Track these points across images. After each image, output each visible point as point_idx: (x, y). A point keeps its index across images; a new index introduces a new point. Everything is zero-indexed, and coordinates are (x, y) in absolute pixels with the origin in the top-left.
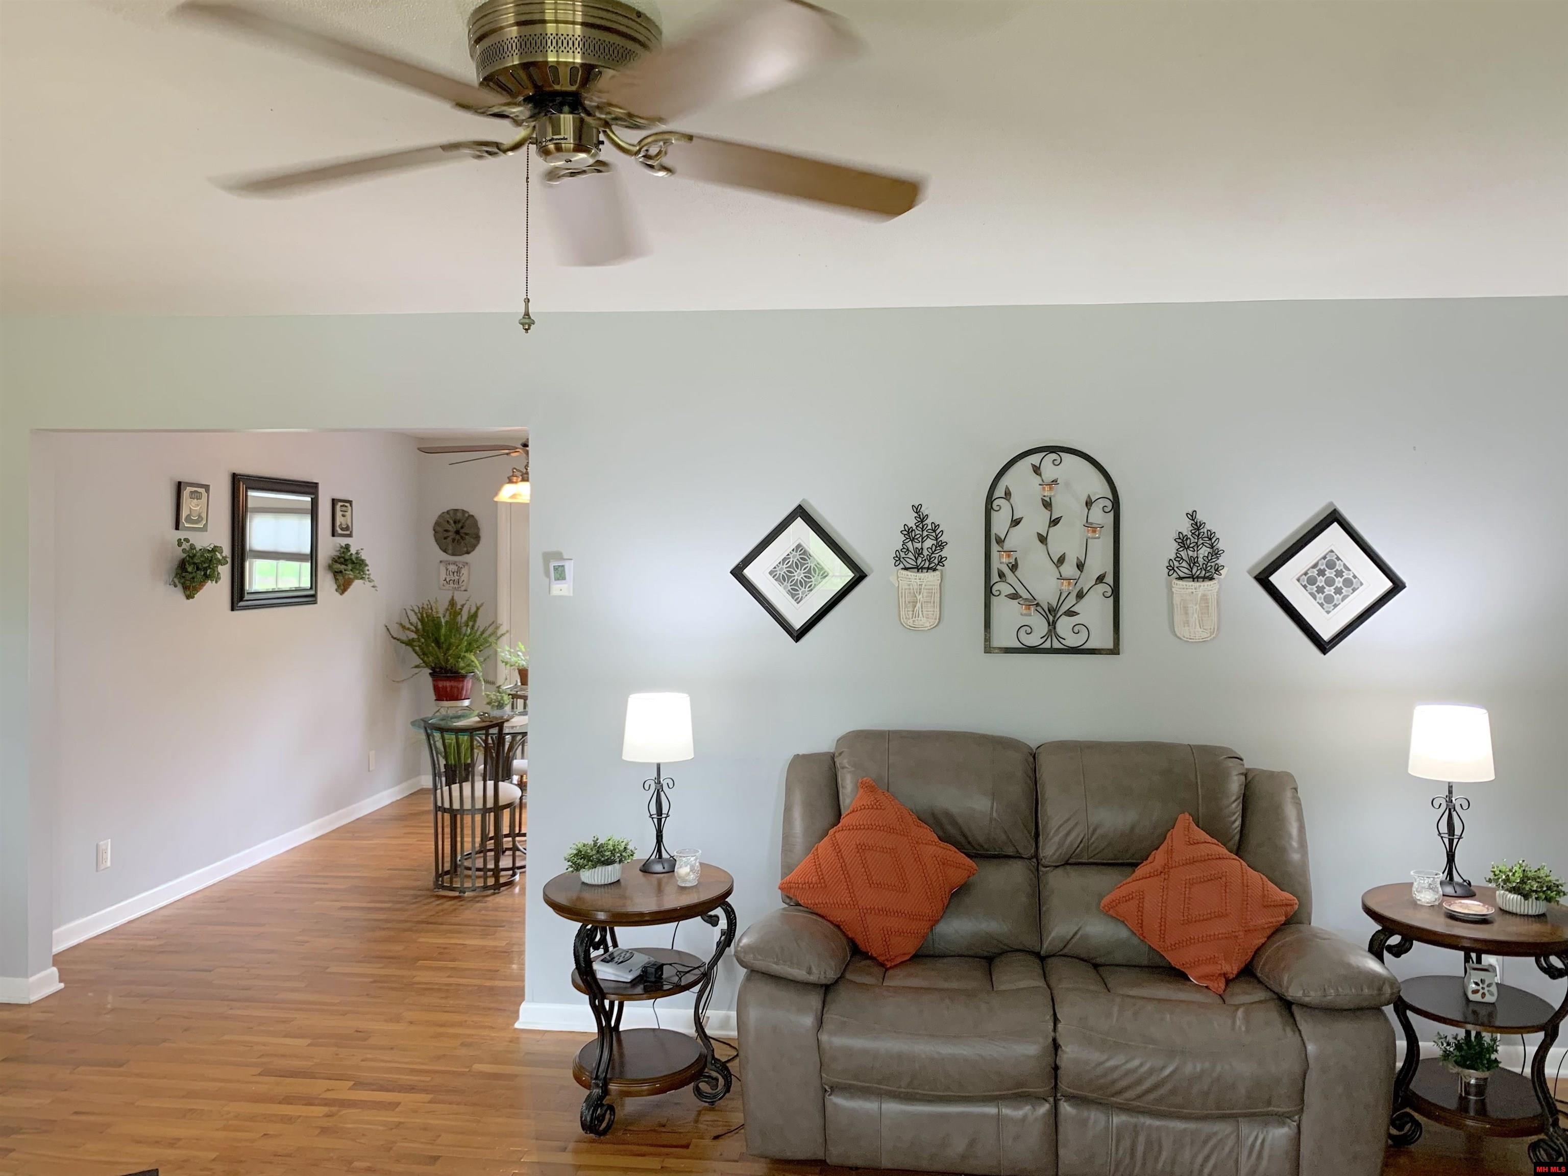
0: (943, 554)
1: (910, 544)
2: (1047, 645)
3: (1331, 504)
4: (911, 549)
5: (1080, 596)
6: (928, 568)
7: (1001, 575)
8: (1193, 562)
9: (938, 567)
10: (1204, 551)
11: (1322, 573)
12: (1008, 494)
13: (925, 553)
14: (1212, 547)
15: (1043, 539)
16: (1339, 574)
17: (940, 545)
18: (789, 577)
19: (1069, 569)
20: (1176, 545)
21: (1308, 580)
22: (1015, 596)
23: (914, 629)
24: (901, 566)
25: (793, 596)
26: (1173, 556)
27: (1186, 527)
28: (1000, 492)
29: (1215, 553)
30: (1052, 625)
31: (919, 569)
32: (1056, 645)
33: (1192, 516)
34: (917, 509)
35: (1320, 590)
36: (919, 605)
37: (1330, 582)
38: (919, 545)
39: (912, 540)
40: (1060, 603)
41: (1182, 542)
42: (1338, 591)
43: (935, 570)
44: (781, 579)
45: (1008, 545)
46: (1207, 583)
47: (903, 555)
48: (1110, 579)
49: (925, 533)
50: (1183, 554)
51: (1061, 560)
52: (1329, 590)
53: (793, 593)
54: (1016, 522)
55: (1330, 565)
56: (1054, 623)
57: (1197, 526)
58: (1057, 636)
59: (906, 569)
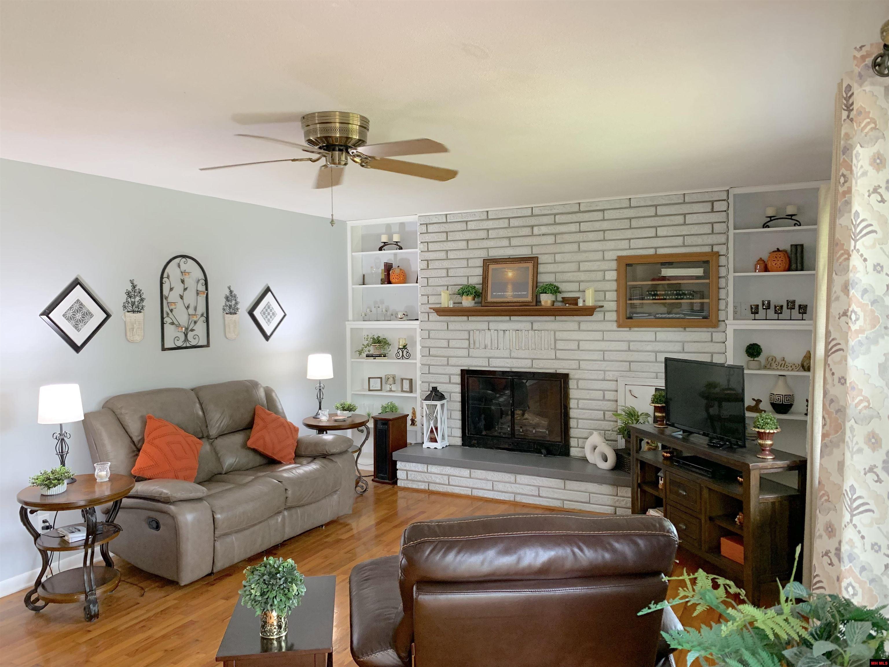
0: (144, 304)
1: (129, 299)
2: (184, 345)
3: (267, 284)
4: (130, 302)
5: (195, 322)
6: (138, 311)
7: (168, 314)
8: (230, 307)
9: (142, 311)
10: (234, 302)
11: (267, 310)
12: (168, 277)
13: (136, 303)
14: (236, 300)
15: (182, 297)
16: (271, 311)
17: (142, 300)
18: (74, 318)
19: (191, 311)
20: (225, 300)
21: (263, 313)
22: (172, 323)
23: (132, 342)
24: (126, 310)
25: (76, 328)
26: (224, 305)
27: (227, 293)
28: (165, 275)
29: (237, 303)
30: (186, 335)
31: (134, 312)
32: (188, 345)
33: (229, 288)
34: (132, 282)
35: (266, 317)
36: (135, 330)
37: (269, 314)
38: (133, 300)
39: (130, 297)
40: (189, 326)
41: (227, 298)
42: (271, 317)
43: (140, 312)
44: (69, 319)
45: (170, 300)
46: (235, 315)
47: (127, 305)
48: (205, 315)
49: (136, 294)
50: (228, 303)
51: (188, 308)
52: (269, 317)
53: (76, 327)
54: (171, 289)
55: (269, 308)
56: (187, 334)
57: (231, 292)
58: (188, 340)
59: (128, 312)
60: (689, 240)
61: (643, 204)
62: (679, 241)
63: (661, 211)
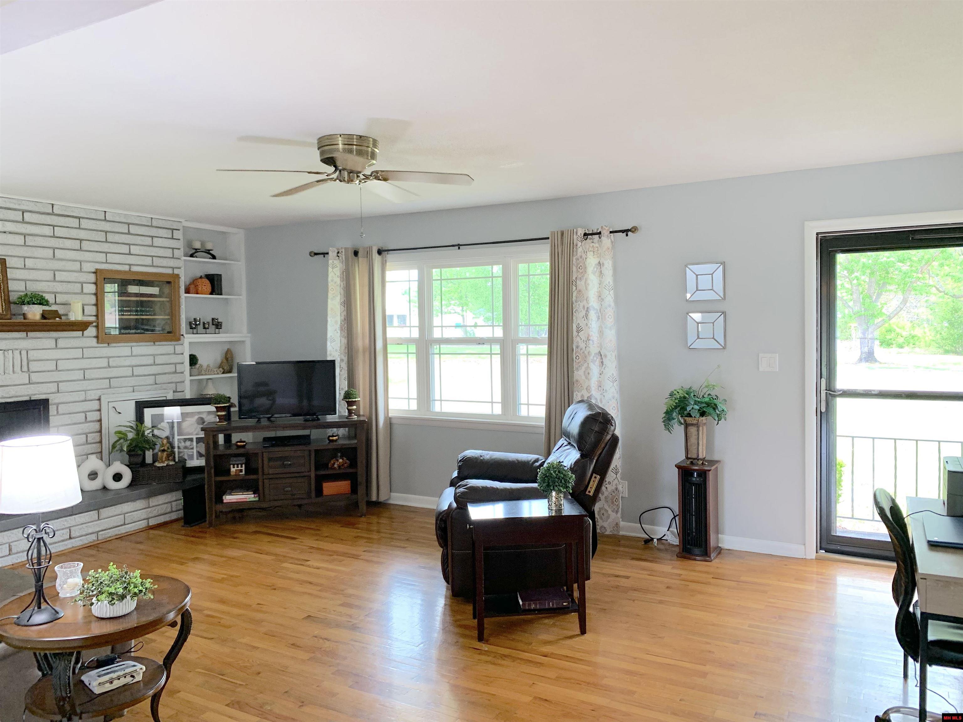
60: (157, 261)
61: (117, 219)
62: (148, 261)
63: (133, 229)
